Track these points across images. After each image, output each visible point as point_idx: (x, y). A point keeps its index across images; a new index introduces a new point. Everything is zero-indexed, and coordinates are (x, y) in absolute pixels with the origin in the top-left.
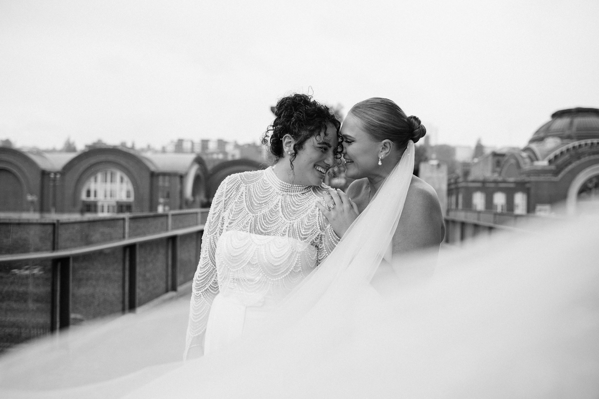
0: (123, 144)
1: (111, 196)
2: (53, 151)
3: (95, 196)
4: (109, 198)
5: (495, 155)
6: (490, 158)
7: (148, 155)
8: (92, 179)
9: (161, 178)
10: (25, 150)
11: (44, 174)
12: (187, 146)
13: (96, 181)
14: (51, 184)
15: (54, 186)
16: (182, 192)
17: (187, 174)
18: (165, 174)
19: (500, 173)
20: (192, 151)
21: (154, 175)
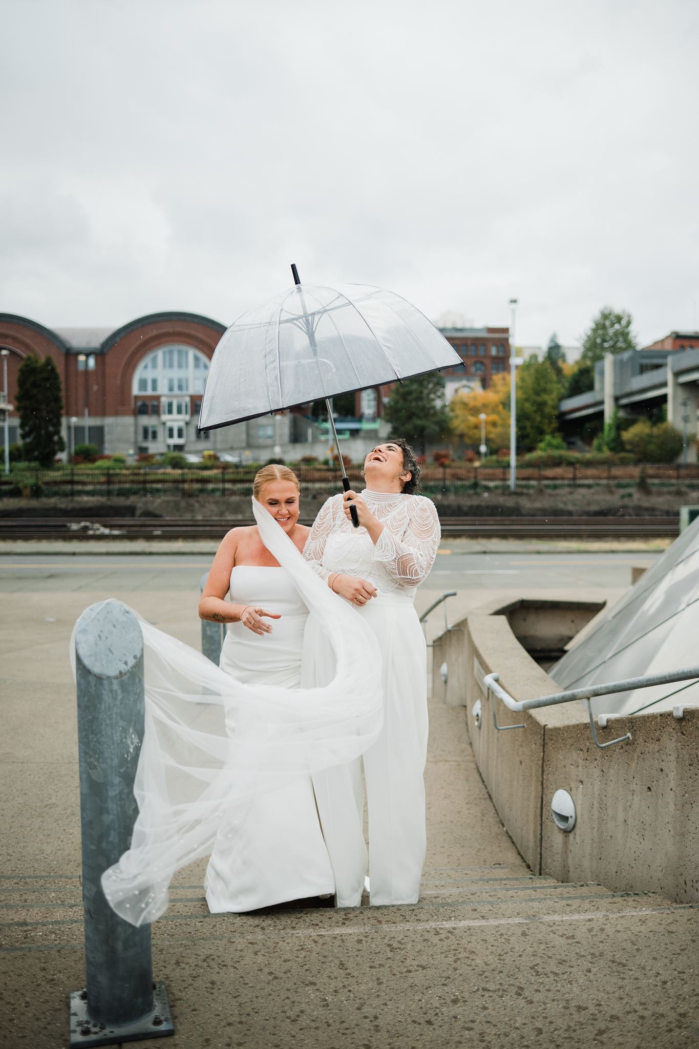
1: (180, 388)
3: (154, 388)
4: (176, 391)
11: (68, 353)
15: (87, 373)
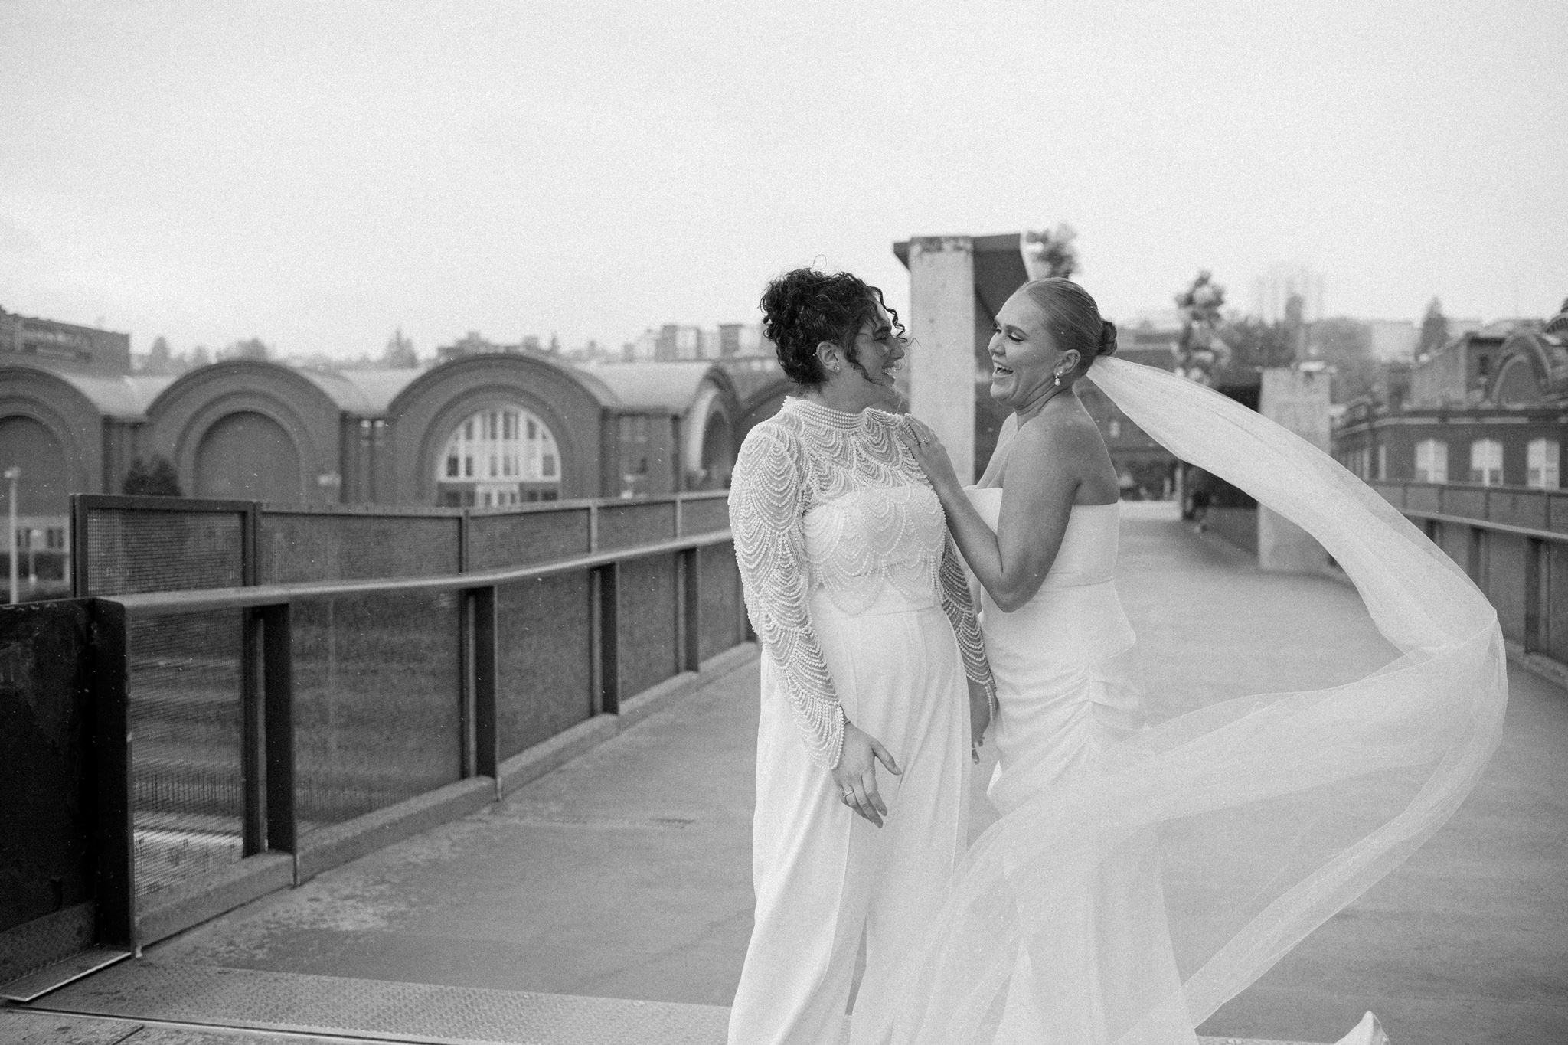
0: (531, 343)
1: (507, 471)
2: (363, 364)
3: (469, 472)
4: (501, 476)
5: (1475, 341)
6: (1463, 350)
7: (592, 367)
8: (461, 431)
9: (626, 425)
10: (296, 364)
11: (347, 420)
12: (686, 342)
13: (469, 436)
14: (366, 444)
15: (372, 449)
16: (677, 458)
17: (688, 411)
18: (633, 414)
19: (1488, 390)
20: (700, 357)
21: (608, 416)
